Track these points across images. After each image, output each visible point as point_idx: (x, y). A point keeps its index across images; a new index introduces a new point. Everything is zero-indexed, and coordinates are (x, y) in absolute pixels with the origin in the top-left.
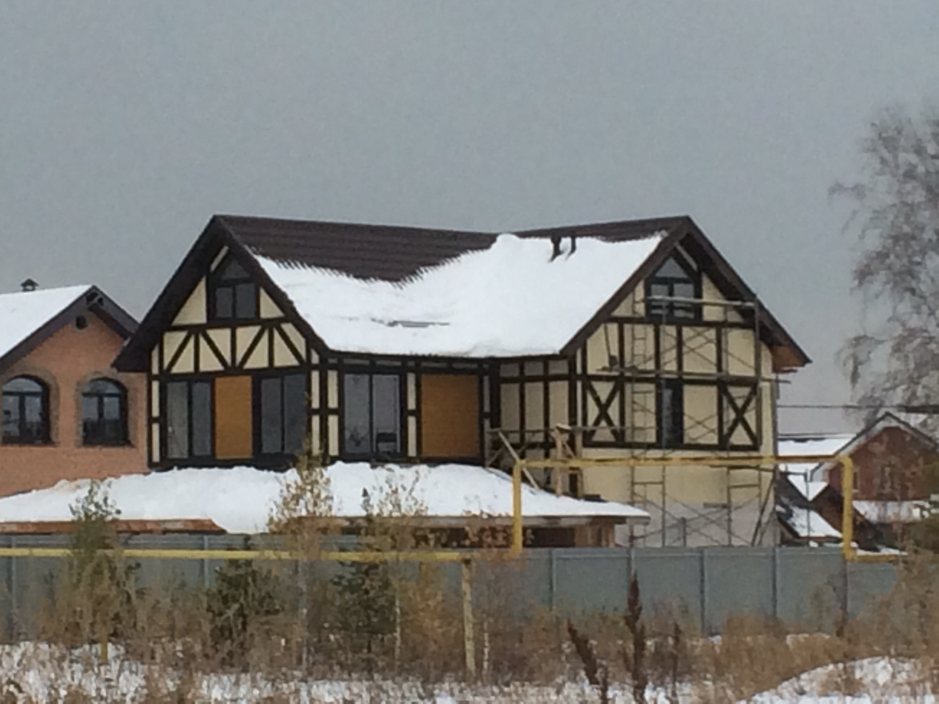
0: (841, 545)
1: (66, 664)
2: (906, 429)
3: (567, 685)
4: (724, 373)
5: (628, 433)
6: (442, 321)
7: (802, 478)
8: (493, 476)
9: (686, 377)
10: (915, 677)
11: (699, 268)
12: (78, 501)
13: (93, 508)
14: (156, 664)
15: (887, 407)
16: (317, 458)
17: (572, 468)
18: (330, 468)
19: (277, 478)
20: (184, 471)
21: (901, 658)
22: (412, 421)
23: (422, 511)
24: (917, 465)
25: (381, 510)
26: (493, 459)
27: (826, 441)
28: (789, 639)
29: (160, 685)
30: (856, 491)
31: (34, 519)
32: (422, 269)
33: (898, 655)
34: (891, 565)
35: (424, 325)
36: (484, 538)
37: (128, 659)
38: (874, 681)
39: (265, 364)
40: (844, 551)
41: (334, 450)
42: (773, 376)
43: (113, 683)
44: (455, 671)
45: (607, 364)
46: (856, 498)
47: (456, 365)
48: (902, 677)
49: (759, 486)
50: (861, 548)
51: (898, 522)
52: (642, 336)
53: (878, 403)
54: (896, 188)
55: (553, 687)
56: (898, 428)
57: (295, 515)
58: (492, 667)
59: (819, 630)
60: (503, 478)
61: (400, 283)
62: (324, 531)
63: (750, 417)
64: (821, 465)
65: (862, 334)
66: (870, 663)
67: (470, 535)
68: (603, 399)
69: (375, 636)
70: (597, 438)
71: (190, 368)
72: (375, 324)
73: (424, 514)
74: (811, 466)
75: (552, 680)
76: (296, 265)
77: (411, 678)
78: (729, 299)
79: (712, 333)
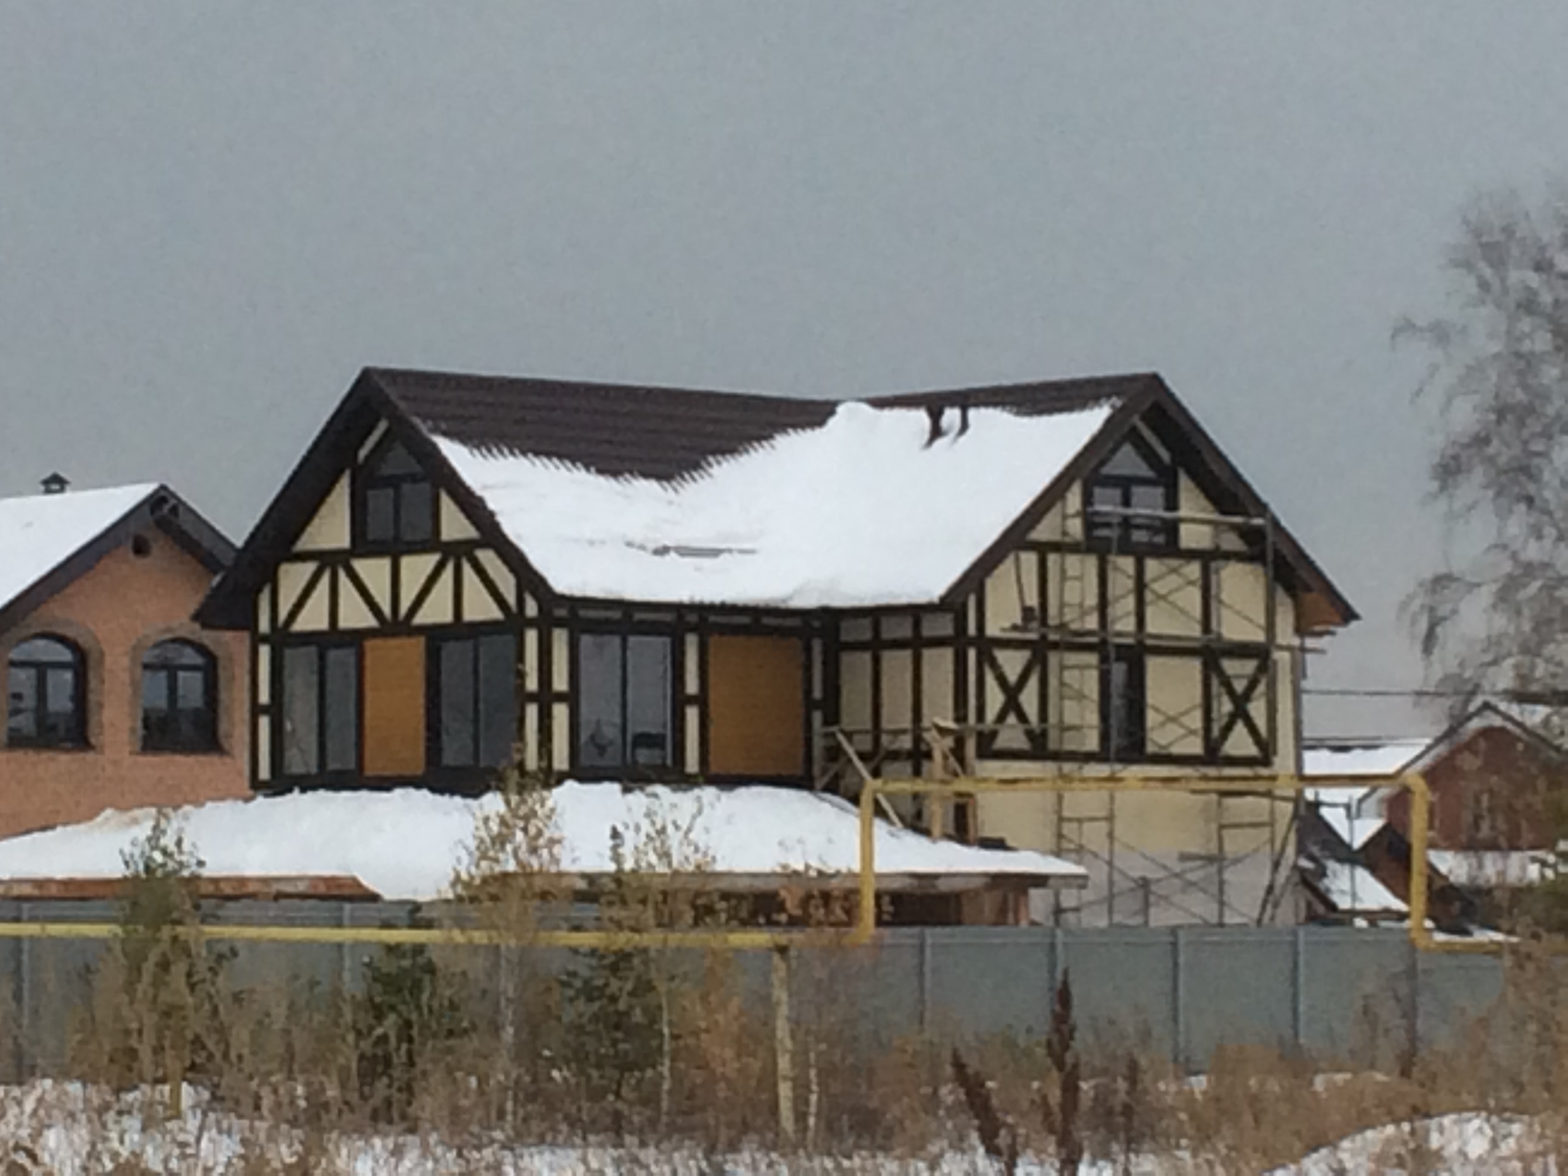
0: (1407, 924)
1: (110, 1116)
2: (1517, 731)
3: (948, 1156)
4: (1212, 636)
5: (1053, 735)
6: (746, 546)
7: (1342, 811)
8: (826, 806)
9: (1149, 642)
10: (1530, 1147)
11: (1173, 459)
12: (134, 843)
13: (158, 857)
14: (262, 1118)
15: (1484, 693)
16: (534, 776)
17: (960, 795)
18: (556, 791)
19: (466, 806)
20: (310, 795)
21: (1507, 1115)
22: (692, 714)
23: (707, 863)
24: (1535, 792)
25: (637, 862)
26: (825, 780)
27: (1381, 751)
28: (1320, 1083)
29: (269, 1155)
30: (1431, 834)
31: (60, 875)
32: (711, 459)
33: (1500, 1110)
34: (1488, 958)
35: (715, 553)
36: (812, 910)
37: (214, 1110)
38: (1463, 1154)
39: (447, 617)
40: (1414, 935)
41: (561, 761)
42: (1296, 641)
43: (190, 1151)
44: (760, 1131)
45: (1018, 620)
46: (1432, 845)
47: (767, 621)
48: (1508, 1147)
49: (1271, 824)
50: (1440, 928)
51: (1500, 886)
52: (1077, 573)
53: (1469, 687)
54: (1503, 328)
55: (923, 1159)
56: (1502, 730)
57: (497, 869)
58: (822, 1125)
59: (1372, 1066)
60: (842, 809)
61: (674, 483)
62: (544, 896)
63: (1257, 709)
64: (1374, 790)
65: (1442, 570)
66: (1456, 1122)
67: (789, 905)
68: (1012, 677)
69: (627, 1075)
70: (1001, 743)
71: (323, 625)
72: (633, 551)
73: (709, 869)
74: (1359, 792)
75: (923, 1148)
76: (501, 452)
77: (687, 1143)
78: (1224, 512)
79: (1194, 570)
